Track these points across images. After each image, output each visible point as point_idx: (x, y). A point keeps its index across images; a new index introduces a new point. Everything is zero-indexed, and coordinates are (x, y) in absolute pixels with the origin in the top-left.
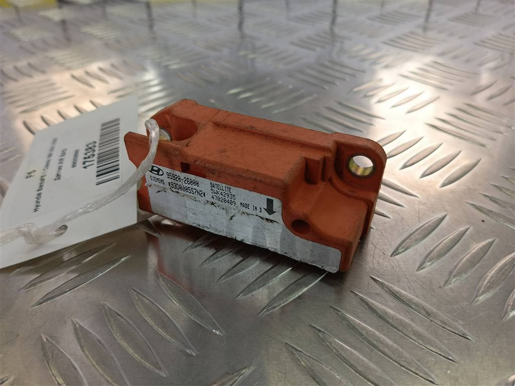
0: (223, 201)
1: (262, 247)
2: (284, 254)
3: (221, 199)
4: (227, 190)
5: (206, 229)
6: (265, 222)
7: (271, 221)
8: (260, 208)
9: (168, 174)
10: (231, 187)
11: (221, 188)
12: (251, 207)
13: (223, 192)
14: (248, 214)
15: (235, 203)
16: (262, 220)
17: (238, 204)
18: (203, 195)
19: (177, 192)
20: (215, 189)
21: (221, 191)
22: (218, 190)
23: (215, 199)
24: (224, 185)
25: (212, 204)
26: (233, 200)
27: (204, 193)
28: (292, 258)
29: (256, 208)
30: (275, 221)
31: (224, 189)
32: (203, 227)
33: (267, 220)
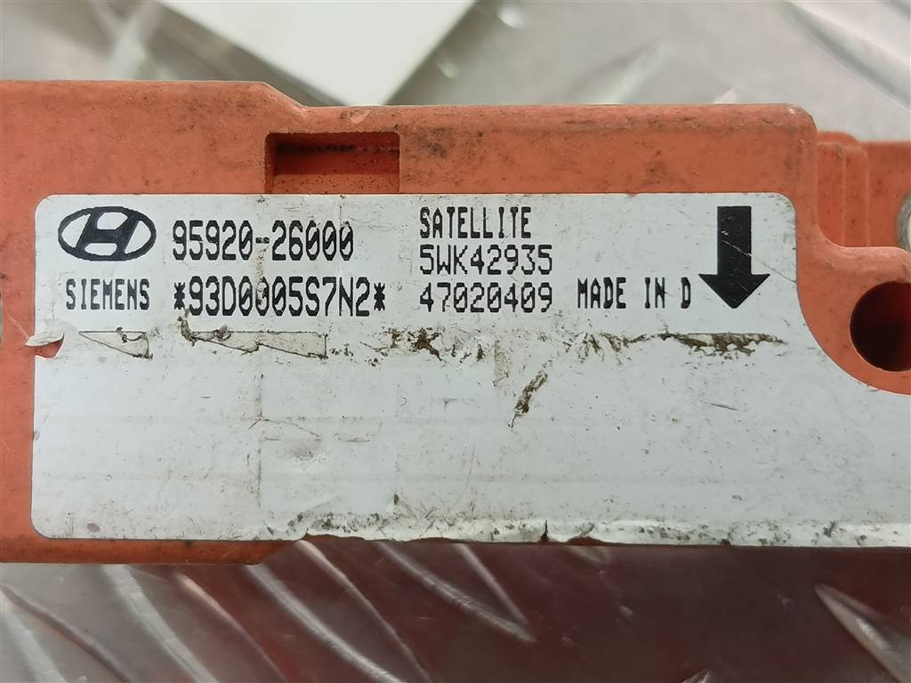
0: (482, 303)
1: (694, 540)
2: (826, 542)
3: (472, 296)
4: (508, 230)
5: (369, 534)
6: (708, 360)
7: (742, 344)
8: (685, 282)
9: (184, 232)
10: (534, 201)
11: (478, 228)
12: (634, 293)
13: (486, 243)
14: (617, 343)
15: (549, 298)
16: (696, 356)
17: (565, 294)
18: (369, 304)
19: (221, 335)
20: (442, 242)
21: (473, 244)
22: (461, 243)
23: (437, 305)
24: (493, 201)
25: (423, 342)
26: (537, 279)
27: (380, 289)
28: (868, 544)
29: (660, 291)
30: (764, 338)
31: (493, 227)
32: (353, 526)
33: (721, 342)
